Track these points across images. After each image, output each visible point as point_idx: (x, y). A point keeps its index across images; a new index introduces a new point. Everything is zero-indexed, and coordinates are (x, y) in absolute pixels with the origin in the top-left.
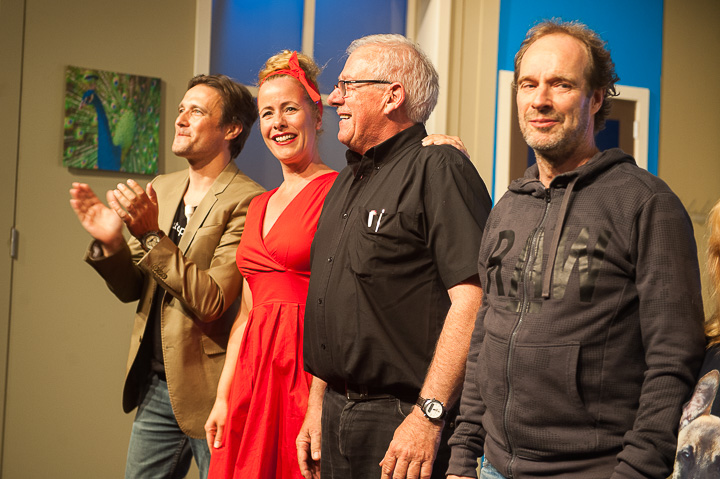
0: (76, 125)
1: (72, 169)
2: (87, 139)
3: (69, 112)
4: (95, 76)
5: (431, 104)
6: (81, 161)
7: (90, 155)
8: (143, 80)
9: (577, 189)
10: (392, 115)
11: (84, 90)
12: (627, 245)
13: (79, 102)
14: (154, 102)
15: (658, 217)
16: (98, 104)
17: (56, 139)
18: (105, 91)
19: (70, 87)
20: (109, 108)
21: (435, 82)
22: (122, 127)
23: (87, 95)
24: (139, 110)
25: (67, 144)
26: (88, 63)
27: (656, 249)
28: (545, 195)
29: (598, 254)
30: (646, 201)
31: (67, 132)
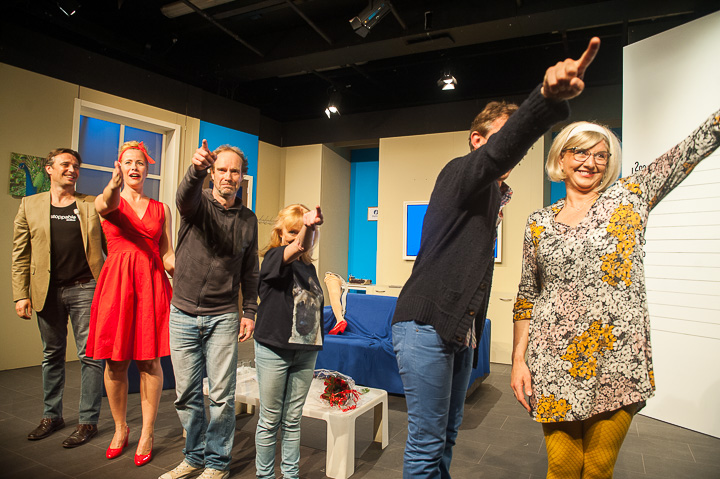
0: (16, 178)
1: (13, 196)
2: (21, 183)
3: (12, 172)
4: (25, 157)
6: (18, 193)
7: (22, 189)
11: (20, 163)
13: (17, 168)
16: (26, 169)
17: (7, 183)
18: (29, 164)
19: (13, 161)
20: (31, 171)
22: (37, 180)
23: (21, 165)
25: (11, 185)
26: (22, 152)
31: (12, 180)
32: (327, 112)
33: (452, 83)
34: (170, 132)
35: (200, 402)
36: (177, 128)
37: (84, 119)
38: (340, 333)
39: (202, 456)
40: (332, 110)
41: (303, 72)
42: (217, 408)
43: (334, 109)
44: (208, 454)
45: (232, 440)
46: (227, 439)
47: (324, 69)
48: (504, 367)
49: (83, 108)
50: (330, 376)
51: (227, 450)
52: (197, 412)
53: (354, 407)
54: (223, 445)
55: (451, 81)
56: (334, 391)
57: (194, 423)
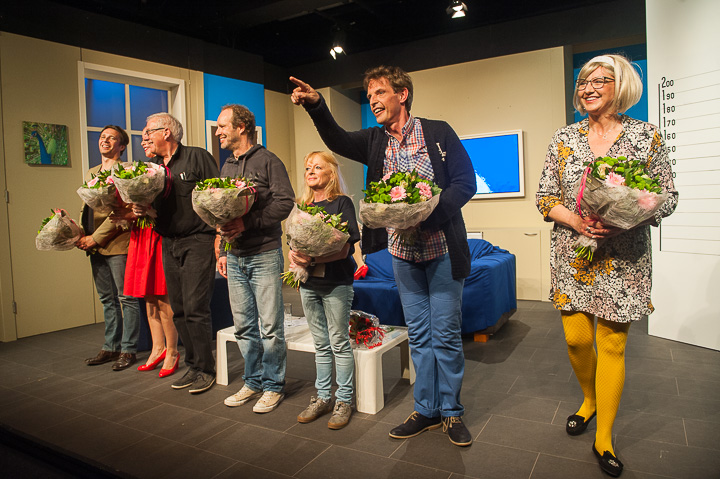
0: (30, 146)
1: (29, 164)
2: (35, 151)
3: (26, 141)
4: (36, 125)
5: (181, 134)
6: (34, 161)
7: (37, 158)
8: (58, 126)
9: (247, 159)
10: (168, 139)
11: (32, 131)
12: (264, 175)
13: (30, 136)
14: (64, 135)
15: (273, 165)
17: (22, 153)
18: (41, 131)
19: (25, 130)
20: (44, 138)
21: (180, 126)
22: (51, 146)
23: (33, 133)
24: (57, 138)
25: (26, 154)
26: (33, 120)
27: (274, 176)
28: (237, 163)
29: (256, 180)
30: (269, 160)
31: (26, 149)
32: (332, 53)
33: (462, 10)
34: (174, 88)
35: (256, 333)
36: (181, 83)
37: (89, 82)
38: (361, 278)
39: (260, 382)
40: (337, 50)
41: (304, 13)
42: (268, 340)
43: (339, 50)
44: (264, 380)
45: (284, 368)
46: (280, 367)
47: (327, 7)
48: (531, 303)
49: (87, 71)
50: (353, 316)
51: (281, 377)
52: (253, 343)
53: (380, 344)
54: (278, 372)
55: (460, 7)
56: (360, 329)
57: (251, 352)
